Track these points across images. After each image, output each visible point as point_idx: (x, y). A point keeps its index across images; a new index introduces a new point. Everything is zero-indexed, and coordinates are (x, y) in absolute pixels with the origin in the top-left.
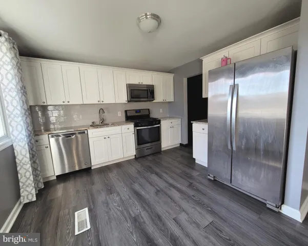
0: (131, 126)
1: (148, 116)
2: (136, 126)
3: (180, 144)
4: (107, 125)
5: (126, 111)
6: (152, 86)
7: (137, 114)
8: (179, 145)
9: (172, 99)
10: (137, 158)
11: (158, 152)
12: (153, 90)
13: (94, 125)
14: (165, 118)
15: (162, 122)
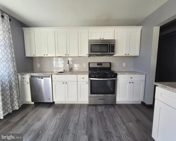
1: (109, 69)
3: (142, 102)
5: (89, 64)
6: (114, 41)
7: (98, 66)
8: (140, 103)
9: (137, 53)
11: (112, 104)
14: (123, 72)
15: (119, 76)
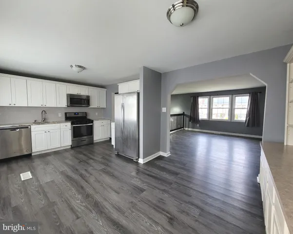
0: (69, 124)
1: (85, 117)
2: (72, 124)
3: (110, 138)
4: (48, 123)
5: (66, 113)
6: (88, 97)
7: (75, 116)
9: (104, 106)
10: (72, 148)
11: (91, 143)
12: (89, 99)
13: (36, 122)
15: (94, 122)
